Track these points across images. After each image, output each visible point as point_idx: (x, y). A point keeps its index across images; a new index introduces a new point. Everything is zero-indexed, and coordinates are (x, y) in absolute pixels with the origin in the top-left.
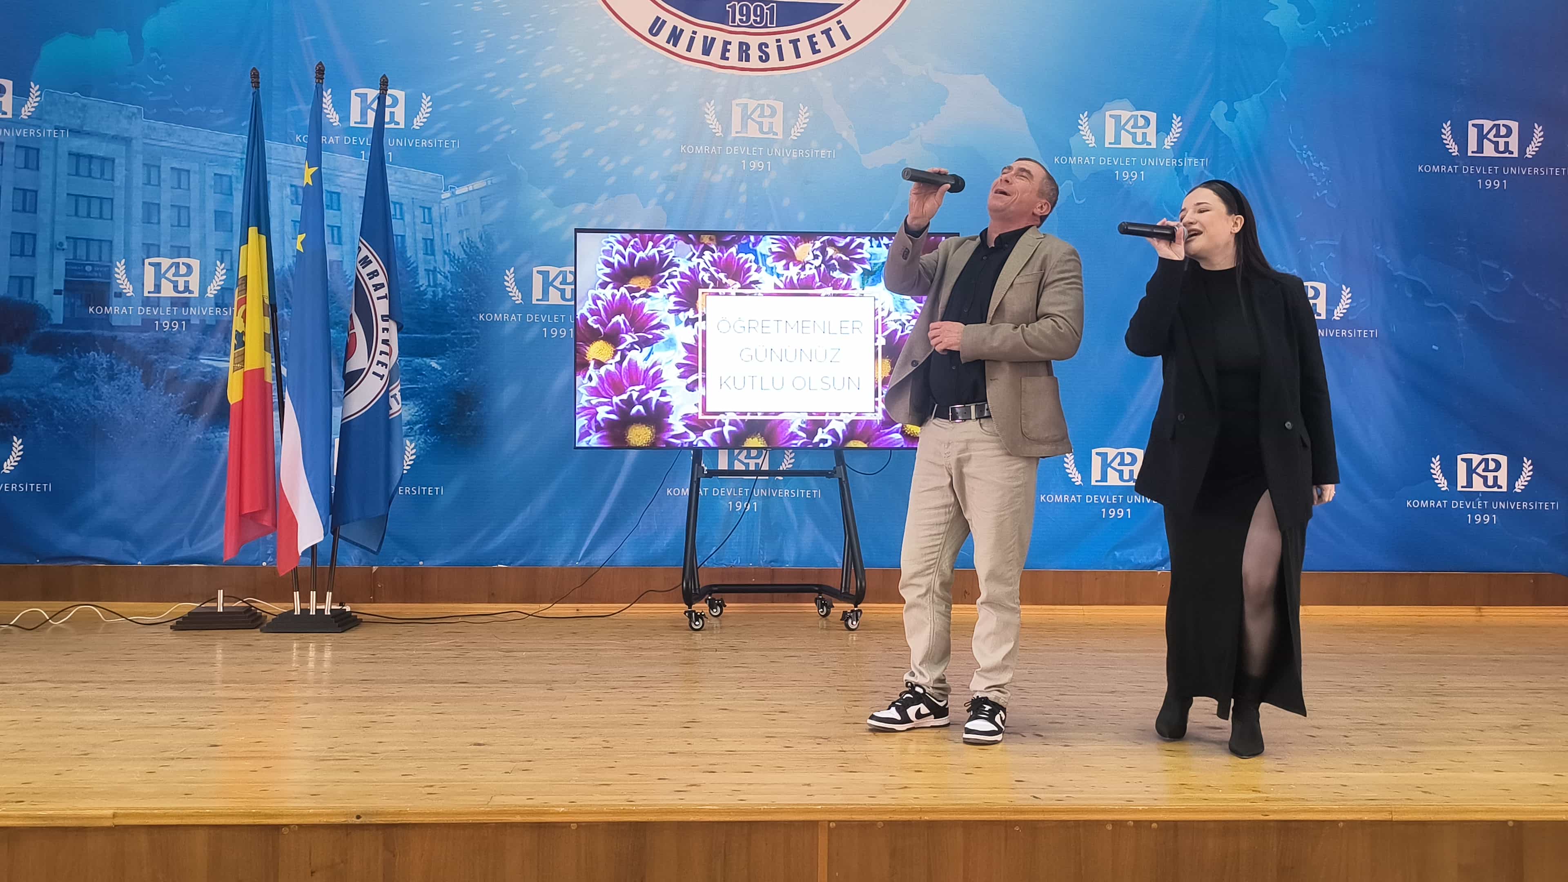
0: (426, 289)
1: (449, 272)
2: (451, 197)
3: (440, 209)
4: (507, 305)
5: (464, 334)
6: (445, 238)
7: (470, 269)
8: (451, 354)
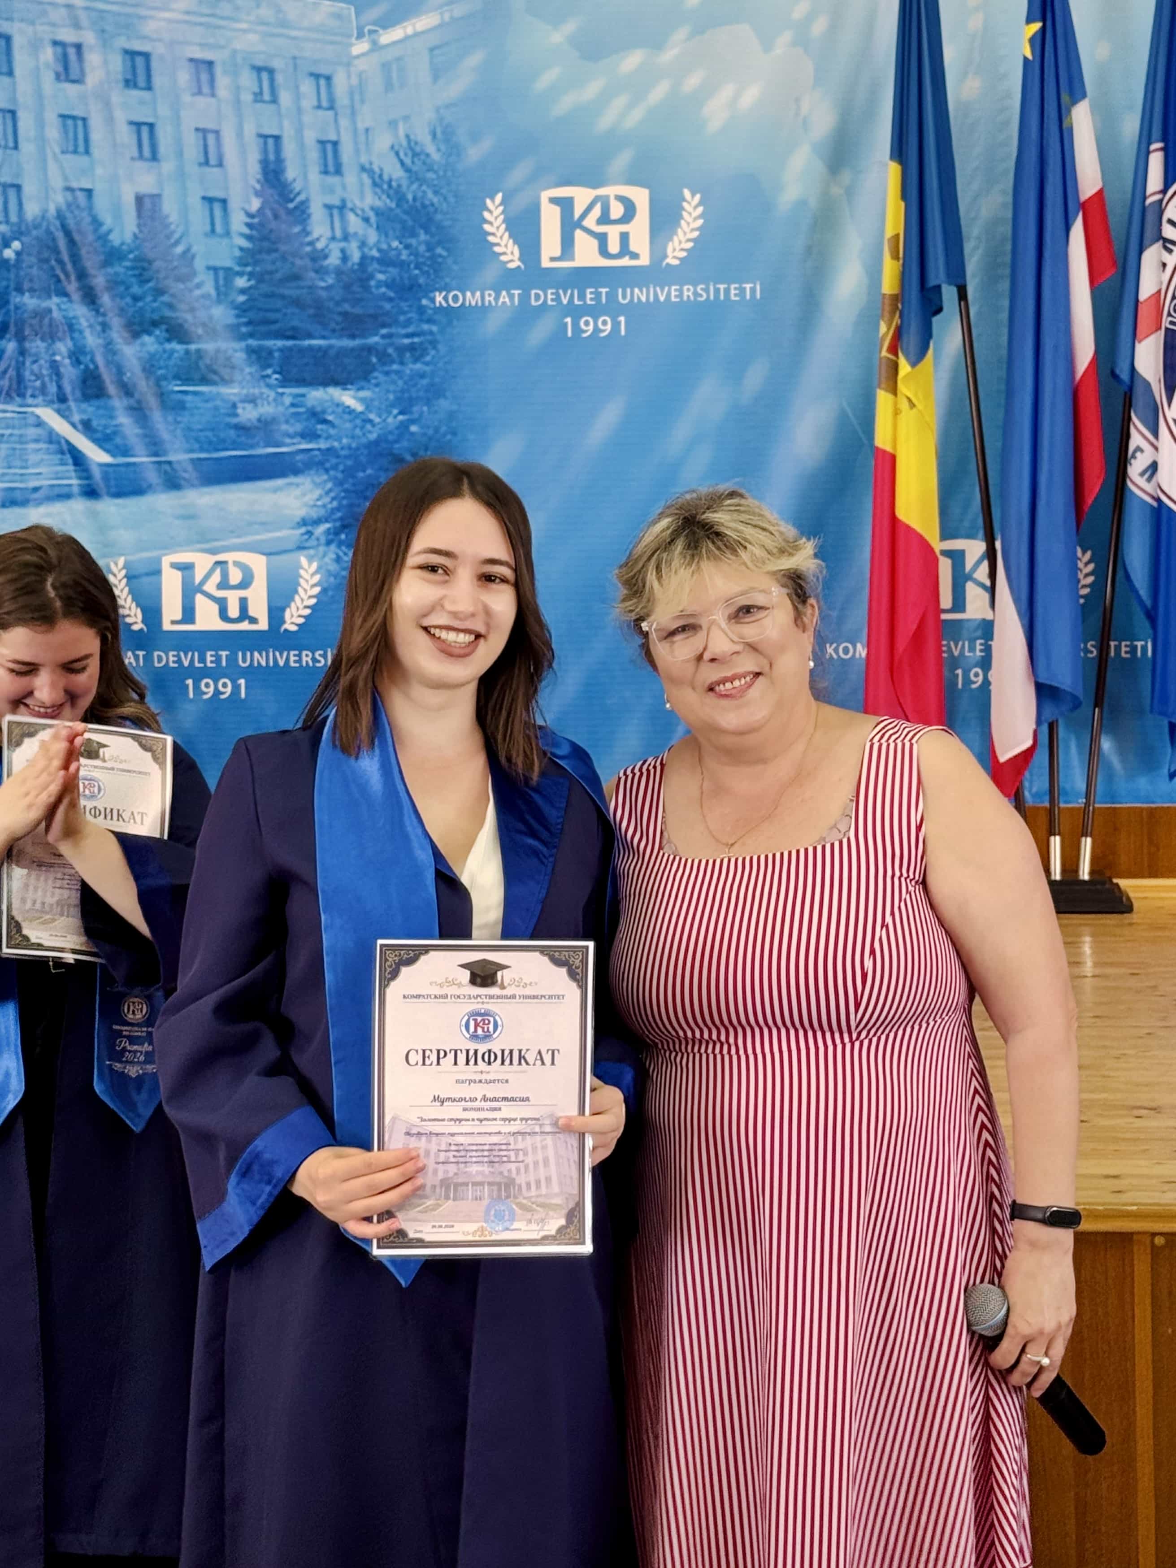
0: (327, 246)
1: (372, 208)
2: (372, 51)
3: (349, 77)
4: (490, 274)
5: (408, 336)
6: (362, 138)
7: (415, 199)
8: (382, 378)
